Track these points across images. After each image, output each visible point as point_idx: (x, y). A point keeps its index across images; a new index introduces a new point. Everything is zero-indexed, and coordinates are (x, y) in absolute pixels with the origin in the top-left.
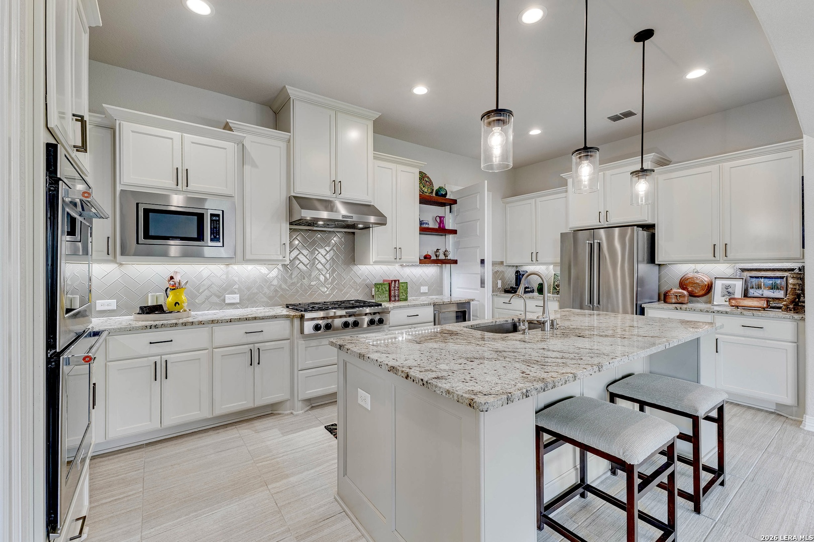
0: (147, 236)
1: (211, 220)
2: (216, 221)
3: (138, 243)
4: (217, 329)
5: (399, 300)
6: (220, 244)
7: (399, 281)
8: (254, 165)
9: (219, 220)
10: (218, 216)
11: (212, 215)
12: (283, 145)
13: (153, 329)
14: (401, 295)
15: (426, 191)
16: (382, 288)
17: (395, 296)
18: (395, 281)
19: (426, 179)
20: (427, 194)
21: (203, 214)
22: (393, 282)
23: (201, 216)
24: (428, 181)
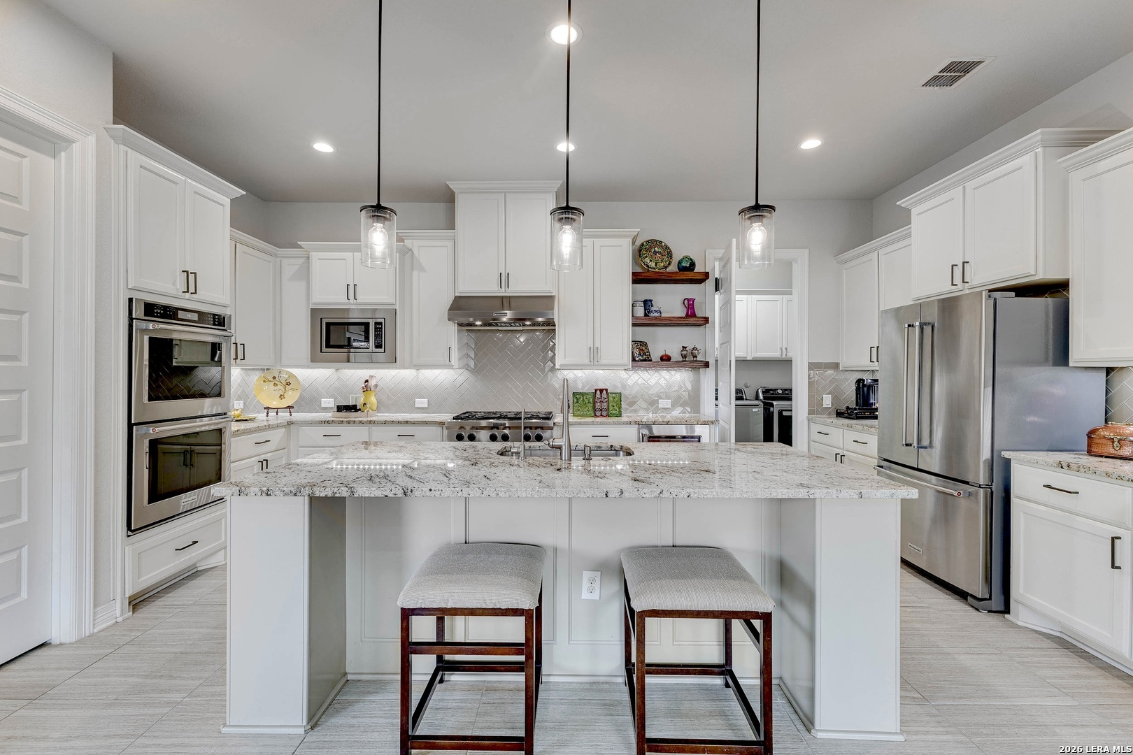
0: (328, 346)
1: (375, 328)
2: (379, 328)
3: (321, 352)
4: (375, 429)
5: (608, 416)
6: (382, 350)
7: (606, 390)
8: (422, 269)
9: (382, 328)
10: (381, 323)
11: (376, 323)
12: (449, 244)
13: (327, 424)
14: (611, 408)
15: (654, 266)
16: (583, 399)
17: (601, 410)
18: (601, 391)
19: (656, 249)
20: (657, 270)
21: (369, 323)
22: (598, 392)
23: (367, 325)
24: (658, 252)
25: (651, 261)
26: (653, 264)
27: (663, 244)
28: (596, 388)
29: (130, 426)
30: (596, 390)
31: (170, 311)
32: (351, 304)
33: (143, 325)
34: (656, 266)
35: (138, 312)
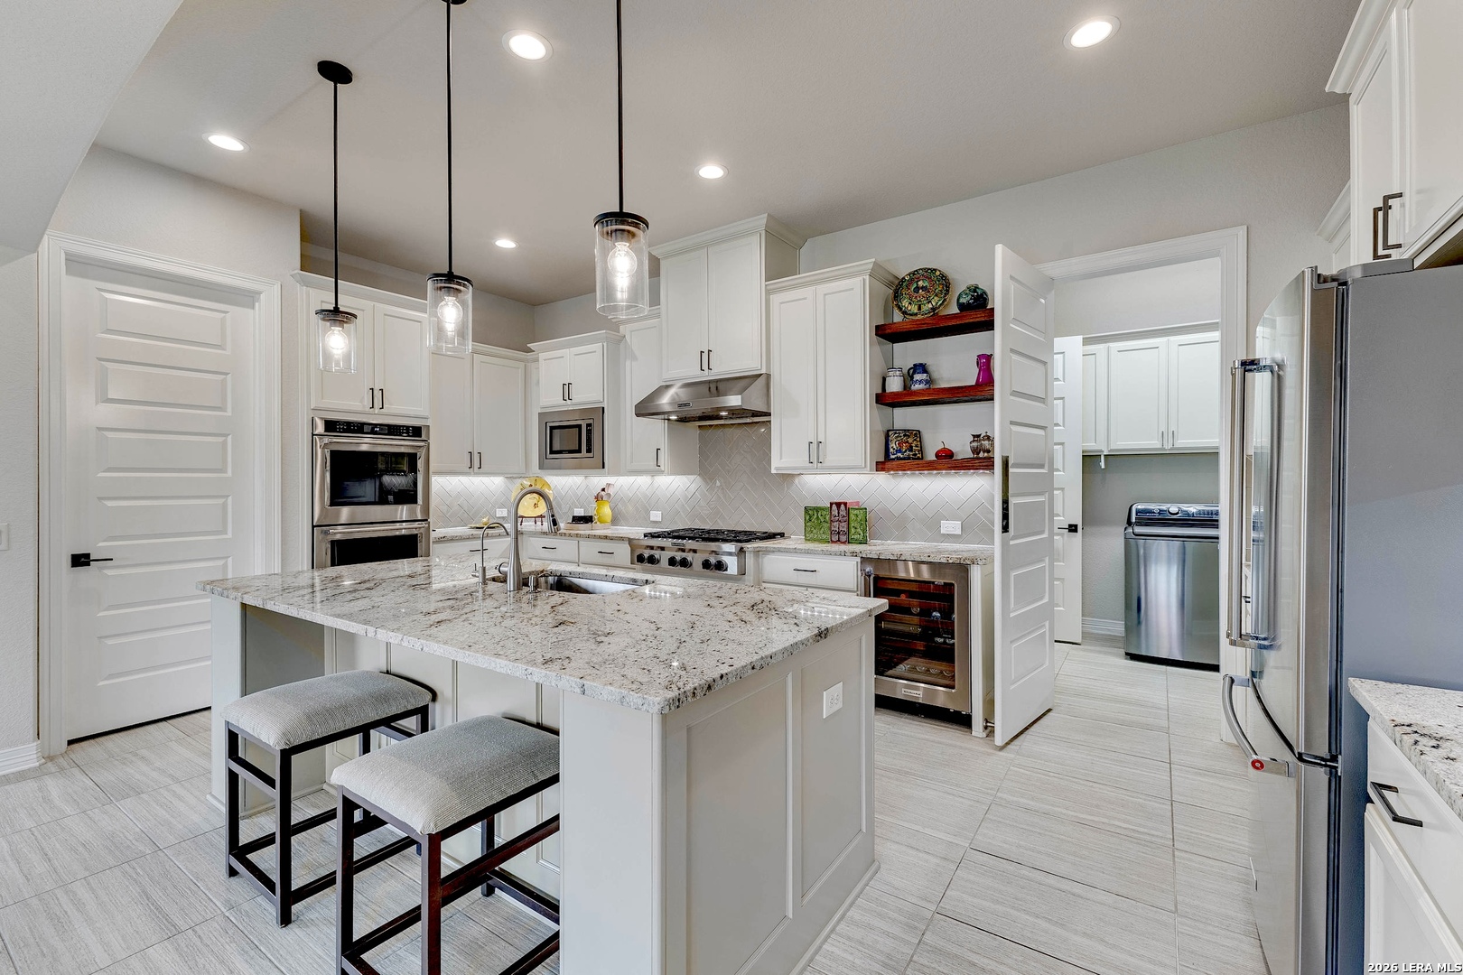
0: (551, 452)
1: (587, 431)
3: (546, 458)
5: (848, 542)
6: (591, 455)
7: (845, 504)
8: (634, 358)
11: (586, 425)
14: (853, 530)
15: (916, 311)
16: (818, 517)
17: (839, 533)
18: (838, 505)
19: (920, 283)
20: (919, 317)
21: (581, 425)
22: (834, 507)
23: (579, 427)
24: (922, 288)
25: (910, 303)
26: (914, 309)
27: (938, 273)
28: (832, 501)
29: (313, 527)
30: (831, 504)
31: (354, 426)
32: (569, 406)
33: (326, 440)
34: (920, 308)
35: (320, 428)
